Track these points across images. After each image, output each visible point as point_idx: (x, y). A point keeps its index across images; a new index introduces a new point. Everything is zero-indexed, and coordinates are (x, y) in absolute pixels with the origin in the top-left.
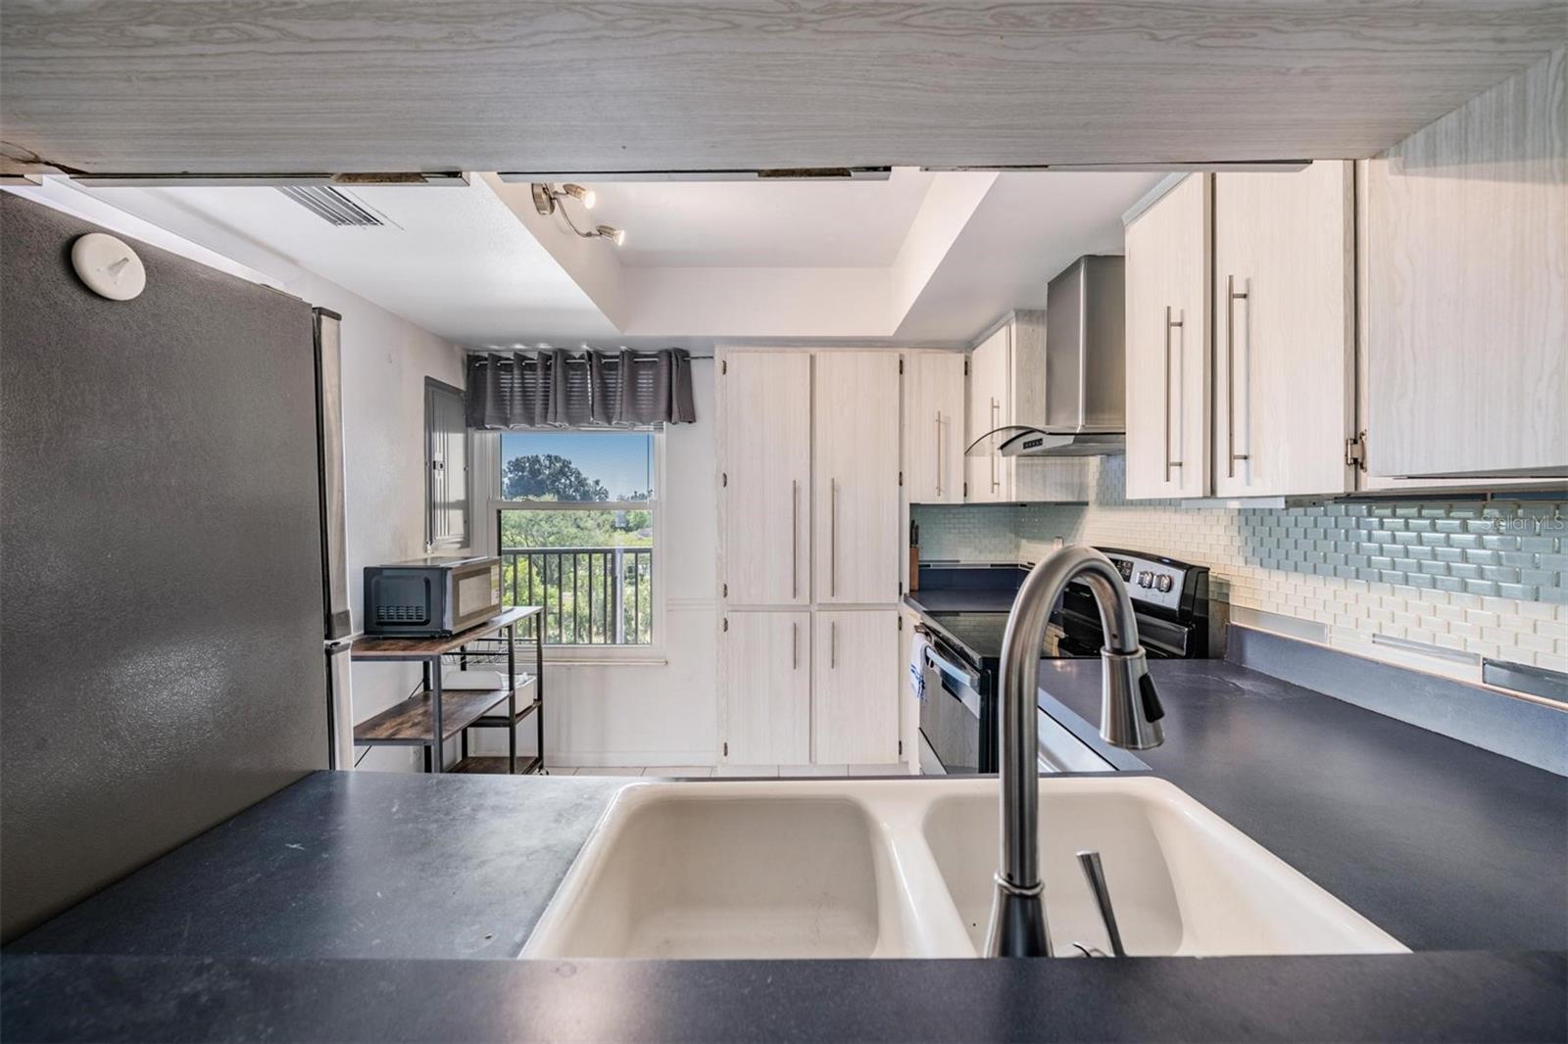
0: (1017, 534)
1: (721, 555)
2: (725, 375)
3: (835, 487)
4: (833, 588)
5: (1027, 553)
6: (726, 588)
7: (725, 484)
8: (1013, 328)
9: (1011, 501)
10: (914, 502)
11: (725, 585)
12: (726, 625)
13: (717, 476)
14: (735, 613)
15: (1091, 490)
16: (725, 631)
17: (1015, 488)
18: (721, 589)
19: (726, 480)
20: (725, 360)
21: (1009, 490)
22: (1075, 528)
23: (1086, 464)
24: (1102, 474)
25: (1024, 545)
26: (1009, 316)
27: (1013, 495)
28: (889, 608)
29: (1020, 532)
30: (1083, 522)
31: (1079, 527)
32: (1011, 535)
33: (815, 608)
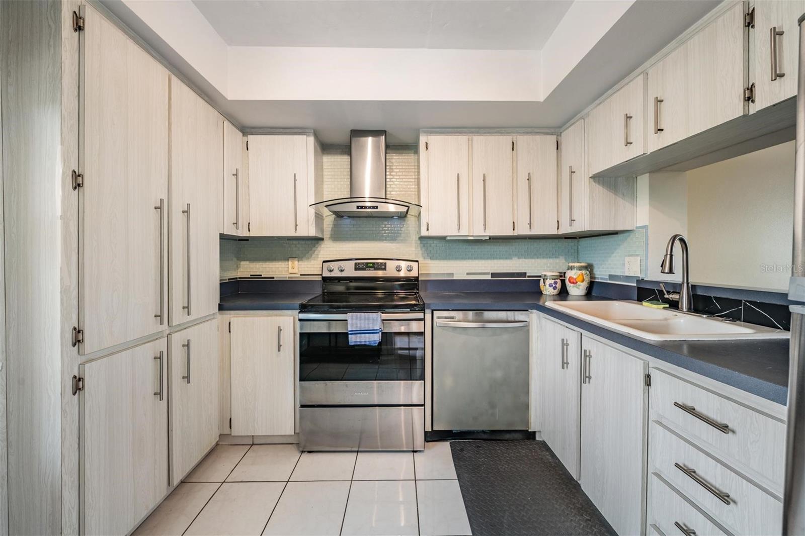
0: (238, 259)
1: (70, 286)
2: (77, 33)
3: (187, 212)
4: (187, 308)
5: (247, 269)
6: (78, 331)
7: (78, 186)
8: (311, 140)
9: (310, 235)
10: (221, 232)
11: (75, 329)
12: (78, 384)
13: (64, 173)
14: (94, 363)
15: (325, 233)
16: (74, 394)
17: (314, 228)
18: (69, 336)
19: (77, 181)
20: (77, 13)
21: (308, 229)
22: (310, 252)
23: (324, 220)
24: (336, 226)
25: (244, 264)
26: (307, 131)
27: (312, 232)
28: (213, 317)
29: (241, 257)
30: (319, 248)
31: (315, 251)
32: (235, 259)
33: (168, 332)
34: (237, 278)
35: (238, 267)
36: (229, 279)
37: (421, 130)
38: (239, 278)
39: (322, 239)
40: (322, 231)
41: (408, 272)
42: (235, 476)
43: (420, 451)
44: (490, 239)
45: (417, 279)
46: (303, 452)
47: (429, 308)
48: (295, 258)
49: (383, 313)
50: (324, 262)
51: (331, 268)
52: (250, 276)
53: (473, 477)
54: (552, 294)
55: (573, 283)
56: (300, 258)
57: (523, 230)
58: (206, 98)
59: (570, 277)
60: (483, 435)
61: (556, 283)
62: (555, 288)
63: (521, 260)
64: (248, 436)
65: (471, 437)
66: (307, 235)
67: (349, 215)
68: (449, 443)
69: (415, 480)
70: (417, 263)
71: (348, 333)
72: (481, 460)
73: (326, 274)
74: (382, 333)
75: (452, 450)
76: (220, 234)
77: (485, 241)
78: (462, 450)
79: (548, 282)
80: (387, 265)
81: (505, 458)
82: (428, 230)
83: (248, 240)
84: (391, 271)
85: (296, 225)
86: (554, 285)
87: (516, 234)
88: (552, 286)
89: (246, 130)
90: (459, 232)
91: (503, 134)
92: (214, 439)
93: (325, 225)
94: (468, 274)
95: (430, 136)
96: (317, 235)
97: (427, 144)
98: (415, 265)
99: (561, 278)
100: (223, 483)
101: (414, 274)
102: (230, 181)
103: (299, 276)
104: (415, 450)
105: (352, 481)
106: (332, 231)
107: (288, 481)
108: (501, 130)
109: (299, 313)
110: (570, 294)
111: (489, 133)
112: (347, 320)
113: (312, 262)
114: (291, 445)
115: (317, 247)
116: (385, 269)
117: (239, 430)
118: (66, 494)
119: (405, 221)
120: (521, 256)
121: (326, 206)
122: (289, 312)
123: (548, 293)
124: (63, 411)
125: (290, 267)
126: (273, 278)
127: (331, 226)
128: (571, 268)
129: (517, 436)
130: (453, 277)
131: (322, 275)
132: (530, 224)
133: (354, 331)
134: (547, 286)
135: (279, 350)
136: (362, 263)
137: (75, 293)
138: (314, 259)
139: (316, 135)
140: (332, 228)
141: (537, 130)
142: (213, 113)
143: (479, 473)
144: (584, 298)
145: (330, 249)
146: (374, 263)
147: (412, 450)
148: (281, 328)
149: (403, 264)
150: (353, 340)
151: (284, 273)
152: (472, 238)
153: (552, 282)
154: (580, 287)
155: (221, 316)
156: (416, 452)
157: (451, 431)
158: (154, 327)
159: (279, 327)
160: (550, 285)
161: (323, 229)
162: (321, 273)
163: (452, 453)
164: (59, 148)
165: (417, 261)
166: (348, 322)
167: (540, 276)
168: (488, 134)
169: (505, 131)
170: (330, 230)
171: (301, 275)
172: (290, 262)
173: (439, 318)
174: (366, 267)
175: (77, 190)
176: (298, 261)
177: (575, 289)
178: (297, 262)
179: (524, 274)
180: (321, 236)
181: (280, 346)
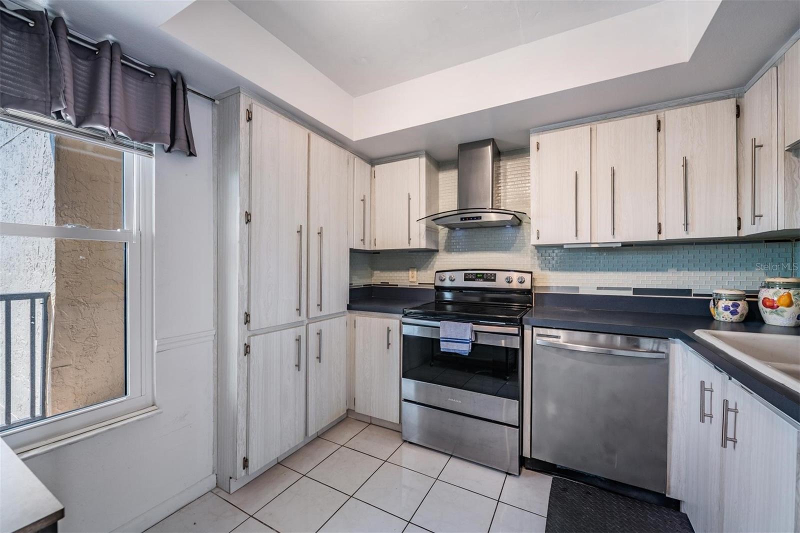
0: (372, 269)
1: (243, 286)
2: (249, 122)
3: (320, 233)
4: (320, 305)
5: (380, 277)
6: (247, 315)
7: (248, 221)
8: (423, 160)
9: (421, 247)
10: (351, 248)
11: (246, 313)
12: (247, 349)
13: (240, 213)
14: (256, 337)
15: (440, 245)
16: (245, 355)
17: (425, 241)
18: (243, 317)
19: (248, 218)
20: (249, 110)
21: (420, 242)
22: (427, 263)
23: (439, 233)
24: (449, 238)
25: (377, 273)
26: (420, 153)
27: (423, 245)
28: (343, 314)
29: (374, 267)
30: (434, 259)
31: (431, 262)
32: (369, 269)
33: (307, 322)
34: (371, 285)
35: (372, 275)
36: (364, 285)
37: (531, 130)
38: (373, 285)
39: (437, 251)
40: (437, 243)
41: (520, 284)
42: (351, 444)
43: (515, 475)
44: (622, 246)
45: (529, 292)
46: (405, 441)
47: (528, 324)
48: (414, 268)
49: (474, 324)
50: (437, 272)
51: (442, 278)
52: (380, 283)
53: (567, 522)
54: (729, 320)
55: (772, 307)
56: (418, 268)
57: (674, 232)
58: (339, 144)
59: (764, 298)
60: (600, 482)
61: (736, 306)
62: (734, 313)
63: (681, 273)
64: (368, 416)
65: (583, 480)
66: (419, 247)
67: (461, 227)
68: (552, 478)
69: (498, 501)
70: (530, 275)
71: (439, 339)
72: (585, 508)
73: (439, 284)
74: (472, 344)
75: (552, 485)
76: (350, 249)
77: (617, 249)
78: (565, 490)
79: (722, 304)
80: (497, 275)
81: (621, 517)
82: (538, 238)
83: (379, 253)
84: (501, 282)
85: (410, 239)
86: (732, 309)
87: (664, 239)
88: (729, 309)
89: (373, 162)
90: (577, 239)
91: (643, 114)
92: (342, 412)
93: (440, 238)
94: (598, 288)
95: (542, 134)
96: (428, 248)
97: (538, 144)
98: (527, 277)
99: (747, 299)
100: (342, 446)
101: (527, 285)
102: (359, 205)
103: (418, 284)
104: (509, 472)
105: (437, 479)
106: (446, 243)
107: (385, 461)
108: (642, 109)
109: (403, 317)
110: (767, 322)
111: (620, 116)
112: (439, 327)
113: (429, 272)
114: (397, 433)
115: (433, 259)
116: (494, 280)
117: (360, 409)
118: (239, 418)
119: (519, 229)
120: (679, 267)
121: (433, 220)
122: (397, 316)
123: (722, 319)
124: (239, 365)
125: (410, 276)
126: (397, 285)
127: (445, 238)
128: (769, 286)
129: (649, 497)
130: (579, 292)
131: (434, 284)
132: (687, 224)
133: (445, 338)
134: (720, 309)
135: (388, 348)
136: (472, 274)
137: (246, 290)
138: (430, 270)
139: (429, 156)
140: (446, 240)
141: (699, 98)
142: (344, 154)
143: (576, 521)
144: (793, 330)
145: (445, 260)
146: (483, 274)
147: (506, 471)
148: (390, 329)
149: (515, 276)
150: (444, 347)
151: (405, 282)
152: (597, 246)
153: (730, 303)
154: (785, 314)
155: (349, 314)
156: (510, 474)
157: (555, 465)
158: (295, 318)
159: (388, 328)
160: (726, 308)
161: (438, 241)
162: (434, 283)
163: (551, 489)
164: (238, 198)
165: (531, 273)
166: (441, 329)
167: (711, 295)
168: (620, 118)
169: (646, 109)
170: (444, 241)
171: (419, 284)
172: (410, 272)
173: (539, 335)
174: (476, 277)
175: (248, 224)
176: (417, 271)
177: (775, 316)
178: (415, 272)
179: (689, 292)
180: (433, 247)
181: (389, 344)
